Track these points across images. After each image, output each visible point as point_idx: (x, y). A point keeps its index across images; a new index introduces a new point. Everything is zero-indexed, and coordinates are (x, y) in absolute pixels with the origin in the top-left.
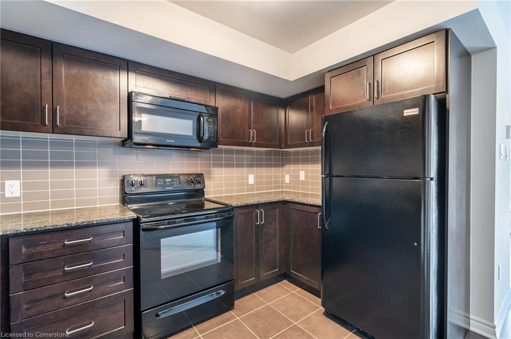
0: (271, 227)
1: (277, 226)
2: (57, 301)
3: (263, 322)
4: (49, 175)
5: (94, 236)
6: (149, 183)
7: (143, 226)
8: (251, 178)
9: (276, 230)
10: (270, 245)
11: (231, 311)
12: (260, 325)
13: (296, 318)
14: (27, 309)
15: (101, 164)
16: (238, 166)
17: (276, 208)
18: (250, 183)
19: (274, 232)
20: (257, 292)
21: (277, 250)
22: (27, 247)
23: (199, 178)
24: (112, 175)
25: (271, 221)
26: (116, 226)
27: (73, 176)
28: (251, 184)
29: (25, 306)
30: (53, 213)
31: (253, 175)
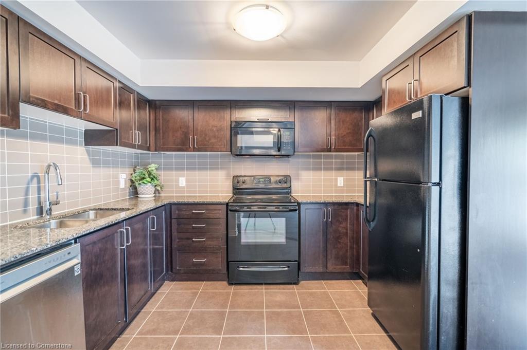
0: (341, 225)
1: (349, 225)
2: (190, 241)
3: (313, 299)
4: (197, 175)
5: (207, 210)
6: (248, 182)
7: (230, 208)
8: (341, 181)
9: (347, 230)
10: (339, 242)
11: (294, 286)
12: (308, 300)
13: (342, 306)
14: (178, 242)
15: (222, 169)
16: (326, 169)
17: (347, 209)
18: (339, 185)
19: (345, 231)
20: (325, 281)
21: (349, 248)
22: (178, 211)
23: (286, 179)
24: (228, 175)
25: (341, 220)
26: (217, 206)
27: (208, 175)
28: (339, 187)
29: (178, 240)
30: (199, 196)
31: (342, 178)
